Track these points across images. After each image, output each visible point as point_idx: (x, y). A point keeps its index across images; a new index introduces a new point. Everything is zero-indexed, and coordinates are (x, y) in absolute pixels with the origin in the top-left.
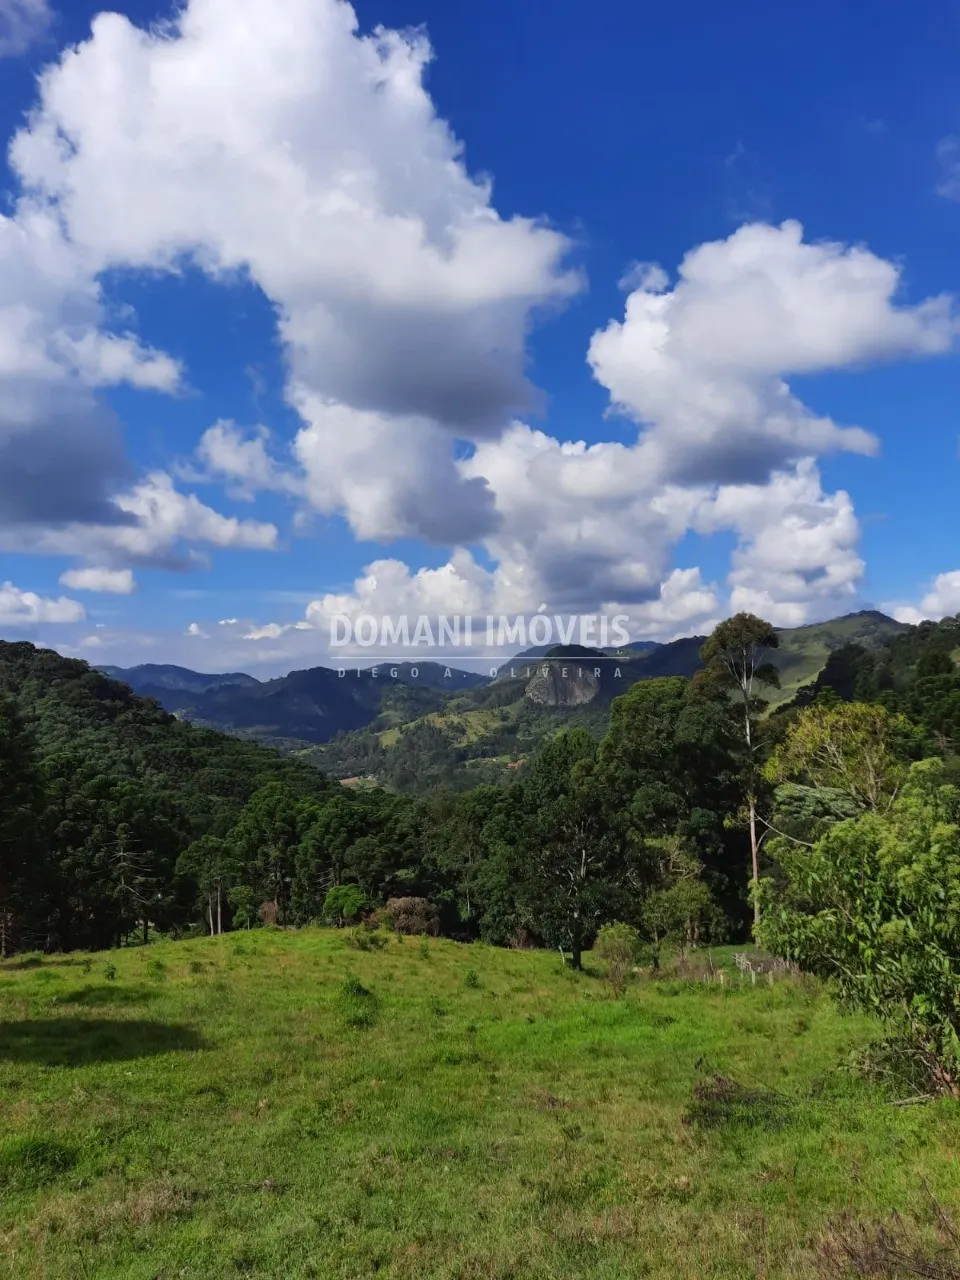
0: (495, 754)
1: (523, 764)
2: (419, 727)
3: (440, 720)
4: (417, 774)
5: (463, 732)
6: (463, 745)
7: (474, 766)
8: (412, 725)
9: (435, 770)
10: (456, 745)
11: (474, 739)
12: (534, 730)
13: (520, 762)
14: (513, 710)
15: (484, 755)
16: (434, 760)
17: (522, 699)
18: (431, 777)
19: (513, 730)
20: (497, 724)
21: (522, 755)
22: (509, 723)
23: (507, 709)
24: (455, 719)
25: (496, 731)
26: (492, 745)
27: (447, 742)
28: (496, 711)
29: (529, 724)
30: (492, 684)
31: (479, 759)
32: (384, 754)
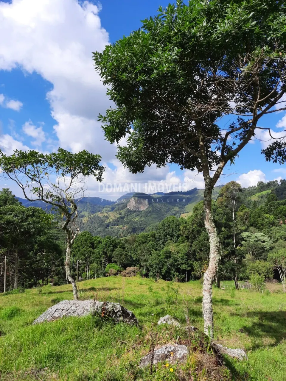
0: (118, 225)
1: (127, 228)
2: (95, 217)
3: (101, 214)
4: (94, 231)
5: (108, 218)
6: (108, 222)
7: (112, 228)
8: (92, 216)
9: (99, 229)
10: (106, 222)
11: (111, 220)
12: (129, 218)
13: (126, 227)
14: (123, 212)
15: (114, 225)
16: (100, 226)
17: (126, 209)
18: (98, 232)
19: (123, 218)
20: (118, 216)
21: (125, 225)
22: (122, 216)
23: (121, 211)
24: (106, 214)
25: (118, 218)
26: (116, 222)
27: (103, 221)
28: (118, 212)
29: (128, 216)
30: (115, 204)
31: (113, 226)
32: (83, 225)
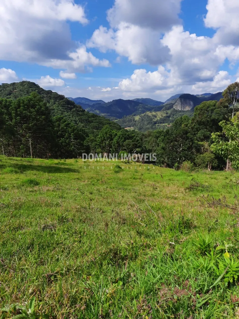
0: (164, 123)
1: (171, 126)
2: (145, 115)
3: (150, 113)
4: (144, 127)
5: (156, 117)
6: (155, 120)
7: (158, 126)
8: (143, 115)
9: (148, 126)
10: (154, 120)
11: (159, 119)
12: (175, 117)
13: (170, 125)
14: (169, 112)
15: (161, 123)
16: (148, 124)
17: (172, 109)
18: (147, 128)
19: (169, 117)
20: (165, 115)
21: (171, 123)
22: (168, 115)
23: (168, 111)
24: (154, 113)
25: (164, 117)
26: (163, 121)
27: (151, 119)
28: (165, 112)
29: (173, 115)
30: (164, 104)
31: (159, 124)
32: (136, 122)
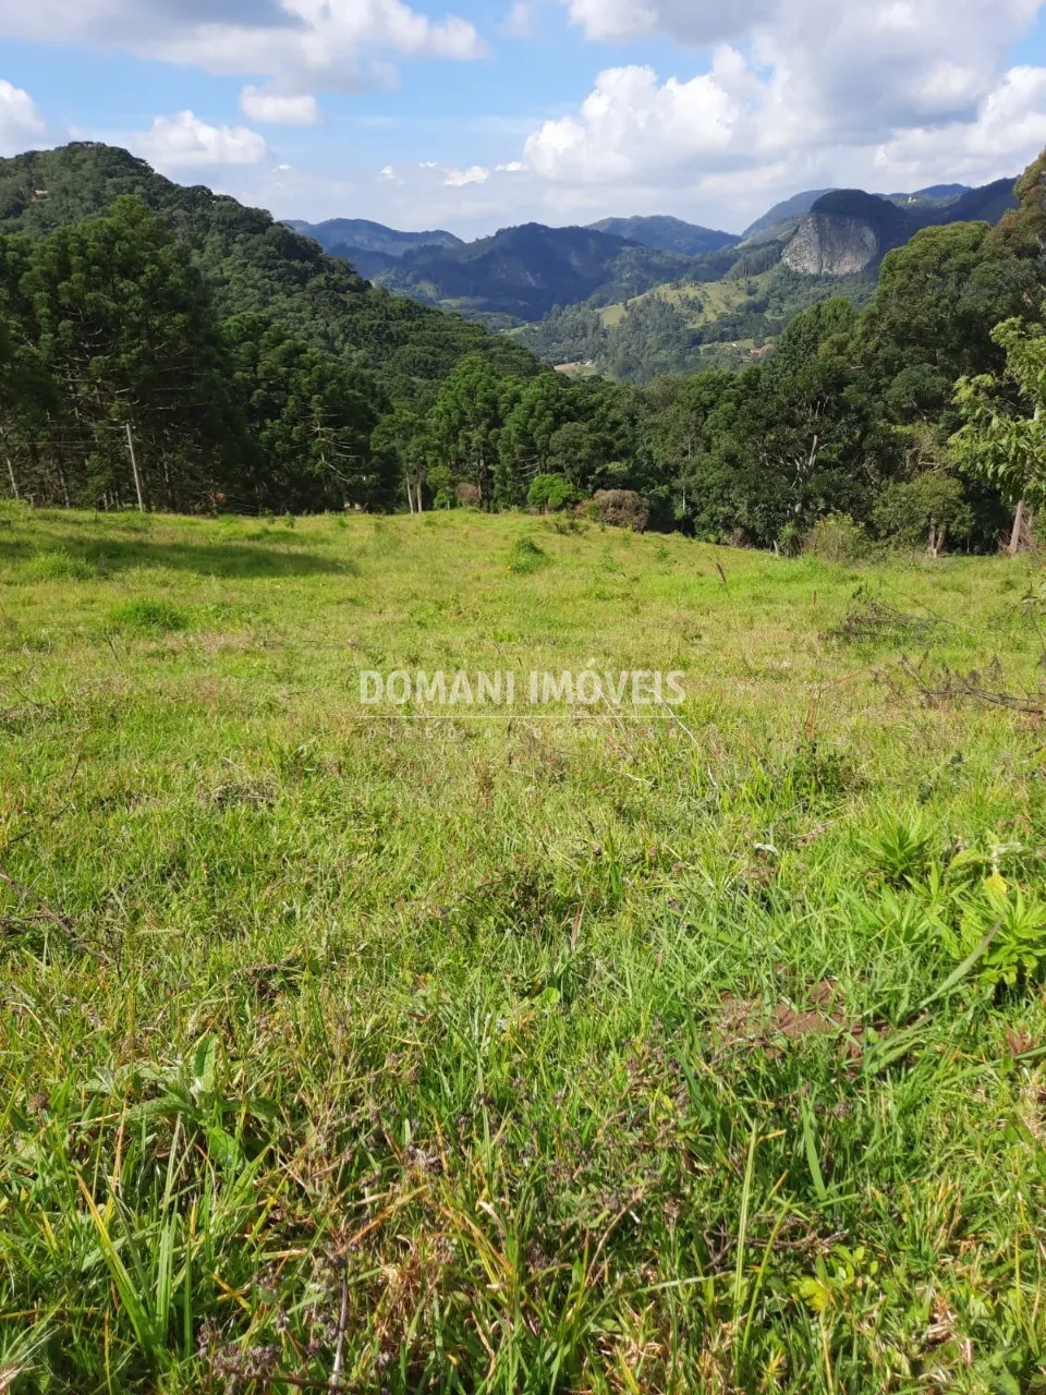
0: (736, 338)
1: (769, 351)
2: (648, 302)
3: (675, 292)
4: (643, 361)
5: (700, 309)
6: (697, 326)
7: (710, 352)
8: (639, 299)
9: (662, 356)
10: (690, 326)
11: (712, 318)
12: (787, 306)
14: (763, 282)
15: (723, 338)
16: (666, 342)
17: (777, 267)
18: (656, 365)
19: (760, 308)
20: (741, 299)
21: (767, 339)
22: (756, 299)
23: (755, 279)
24: (691, 292)
25: (740, 308)
26: (731, 328)
27: (679, 323)
28: (742, 282)
29: (782, 300)
30: (740, 246)
31: (716, 344)
32: (605, 336)
